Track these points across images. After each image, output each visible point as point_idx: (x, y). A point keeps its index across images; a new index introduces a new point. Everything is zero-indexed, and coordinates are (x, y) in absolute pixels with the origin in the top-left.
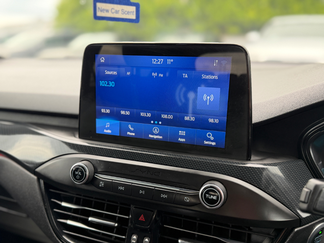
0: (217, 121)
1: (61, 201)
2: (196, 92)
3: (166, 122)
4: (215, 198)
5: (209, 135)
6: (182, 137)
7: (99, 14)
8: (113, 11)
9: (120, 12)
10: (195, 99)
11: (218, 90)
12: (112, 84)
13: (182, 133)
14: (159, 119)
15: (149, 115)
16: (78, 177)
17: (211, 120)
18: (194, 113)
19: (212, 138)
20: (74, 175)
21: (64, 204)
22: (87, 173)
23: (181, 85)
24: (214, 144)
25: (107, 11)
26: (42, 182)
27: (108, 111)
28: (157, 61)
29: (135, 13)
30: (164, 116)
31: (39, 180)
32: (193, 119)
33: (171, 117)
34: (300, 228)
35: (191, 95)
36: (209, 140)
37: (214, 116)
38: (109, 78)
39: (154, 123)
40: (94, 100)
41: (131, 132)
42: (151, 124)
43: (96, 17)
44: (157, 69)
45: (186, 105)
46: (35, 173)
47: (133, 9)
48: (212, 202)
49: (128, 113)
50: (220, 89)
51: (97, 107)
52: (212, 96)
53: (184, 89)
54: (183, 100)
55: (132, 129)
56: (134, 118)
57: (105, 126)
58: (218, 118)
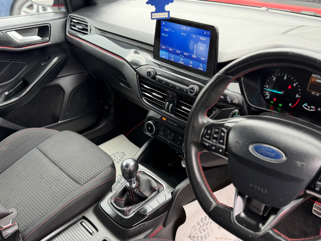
0: (204, 59)
1: (144, 85)
2: (197, 45)
3: (186, 57)
4: (193, 91)
5: (201, 65)
6: (191, 64)
7: (153, 17)
8: (159, 15)
9: (161, 15)
10: (197, 48)
11: (205, 45)
12: (167, 35)
13: (191, 62)
14: (183, 54)
15: (179, 52)
16: (149, 75)
17: (202, 59)
18: (196, 54)
19: (202, 67)
20: (148, 74)
21: (145, 86)
22: (152, 74)
23: (192, 41)
24: (202, 69)
25: (156, 16)
26: (138, 75)
27: (164, 48)
28: (184, 28)
29: (167, 15)
30: (185, 54)
31: (137, 74)
32: (195, 57)
33: (187, 54)
34: (225, 109)
35: (195, 46)
36: (200, 67)
37: (203, 57)
38: (166, 32)
39: (181, 56)
40: (159, 42)
41: (172, 59)
42: (180, 56)
43: (152, 19)
44: (184, 31)
45: (193, 50)
46: (135, 71)
47: (167, 13)
48: (191, 92)
49: (172, 50)
50: (206, 45)
51: (161, 45)
52: (203, 48)
53: (193, 43)
54: (192, 48)
55: (173, 57)
56: (174, 53)
57: (163, 54)
58: (204, 58)
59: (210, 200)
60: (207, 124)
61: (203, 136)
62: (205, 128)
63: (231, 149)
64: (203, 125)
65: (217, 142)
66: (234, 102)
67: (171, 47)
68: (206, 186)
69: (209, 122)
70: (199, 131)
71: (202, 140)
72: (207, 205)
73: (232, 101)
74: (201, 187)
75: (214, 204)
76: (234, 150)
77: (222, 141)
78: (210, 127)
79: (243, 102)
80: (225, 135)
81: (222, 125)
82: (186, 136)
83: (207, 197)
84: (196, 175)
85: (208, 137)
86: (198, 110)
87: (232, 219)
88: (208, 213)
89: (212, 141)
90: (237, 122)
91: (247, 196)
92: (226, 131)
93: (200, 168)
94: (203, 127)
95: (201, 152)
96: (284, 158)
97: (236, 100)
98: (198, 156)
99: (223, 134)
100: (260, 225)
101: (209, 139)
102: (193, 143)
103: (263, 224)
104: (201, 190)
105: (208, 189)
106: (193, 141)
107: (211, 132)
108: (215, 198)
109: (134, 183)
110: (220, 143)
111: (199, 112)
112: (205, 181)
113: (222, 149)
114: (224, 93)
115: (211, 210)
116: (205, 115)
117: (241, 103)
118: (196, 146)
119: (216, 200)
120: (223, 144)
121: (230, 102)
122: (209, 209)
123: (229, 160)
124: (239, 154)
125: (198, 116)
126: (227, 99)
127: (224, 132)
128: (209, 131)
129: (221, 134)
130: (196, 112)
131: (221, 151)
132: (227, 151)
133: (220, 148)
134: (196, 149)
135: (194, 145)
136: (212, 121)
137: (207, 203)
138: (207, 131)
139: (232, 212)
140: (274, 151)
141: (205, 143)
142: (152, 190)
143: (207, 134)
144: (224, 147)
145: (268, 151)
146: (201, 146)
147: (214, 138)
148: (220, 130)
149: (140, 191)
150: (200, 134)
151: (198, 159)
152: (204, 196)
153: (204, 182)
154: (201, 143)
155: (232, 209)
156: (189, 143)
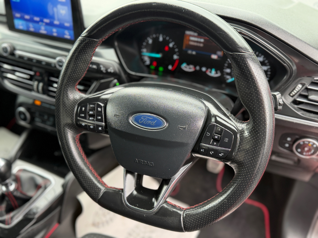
0: (68, 25)
2: (57, 8)
3: (47, 24)
13: (54, 30)
15: (38, 19)
17: (66, 24)
18: (59, 20)
20: (3, 51)
27: (19, 16)
32: (58, 23)
33: (48, 21)
35: (55, 10)
37: (67, 22)
45: (54, 14)
49: (28, 17)
53: (51, 6)
55: (32, 27)
56: (31, 20)
57: (19, 24)
58: (69, 23)
59: (97, 186)
60: (79, 100)
61: (78, 115)
62: (79, 105)
63: (111, 124)
64: (75, 102)
65: (95, 120)
66: (109, 70)
67: (28, 13)
68: (91, 171)
69: (82, 98)
70: (72, 110)
71: (77, 120)
72: (95, 193)
73: (106, 70)
74: (86, 175)
75: (103, 189)
76: (114, 125)
77: (100, 118)
78: (83, 103)
79: (119, 70)
80: (102, 110)
81: (98, 99)
82: (57, 118)
83: (94, 183)
84: (77, 162)
85: (83, 115)
86: (66, 85)
87: (123, 201)
88: (97, 201)
89: (89, 119)
90: (113, 93)
91: (136, 173)
92: (102, 105)
93: (81, 153)
94: (75, 105)
95: (79, 135)
96: (166, 124)
97: (111, 68)
98: (76, 139)
99: (99, 109)
100: (154, 200)
101: (85, 117)
102: (67, 126)
103: (157, 199)
104: (85, 178)
105: (94, 174)
106: (67, 123)
107: (86, 109)
108: (103, 183)
109: (11, 184)
110: (98, 120)
111: (68, 87)
112: (89, 166)
113: (101, 126)
114: (92, 61)
115: (100, 197)
116: (76, 90)
117: (117, 71)
118: (71, 128)
119: (104, 185)
120: (101, 120)
121: (104, 71)
122: (98, 197)
123: (110, 137)
124: (120, 129)
125: (66, 92)
126: (100, 68)
127: (101, 107)
128: (83, 108)
129: (97, 110)
130: (63, 87)
131: (100, 128)
132: (107, 128)
133: (99, 126)
134: (72, 132)
135: (69, 127)
136: (85, 96)
137: (94, 190)
138: (81, 109)
139: (122, 194)
140: (154, 119)
141: (81, 123)
142: (38, 187)
143: (81, 112)
144: (104, 124)
145: (148, 119)
146: (77, 127)
147: (91, 116)
148: (96, 105)
149: (21, 193)
150: (73, 114)
151: (77, 143)
152: (89, 183)
153: (88, 168)
154: (77, 124)
155: (122, 190)
156: (62, 126)
